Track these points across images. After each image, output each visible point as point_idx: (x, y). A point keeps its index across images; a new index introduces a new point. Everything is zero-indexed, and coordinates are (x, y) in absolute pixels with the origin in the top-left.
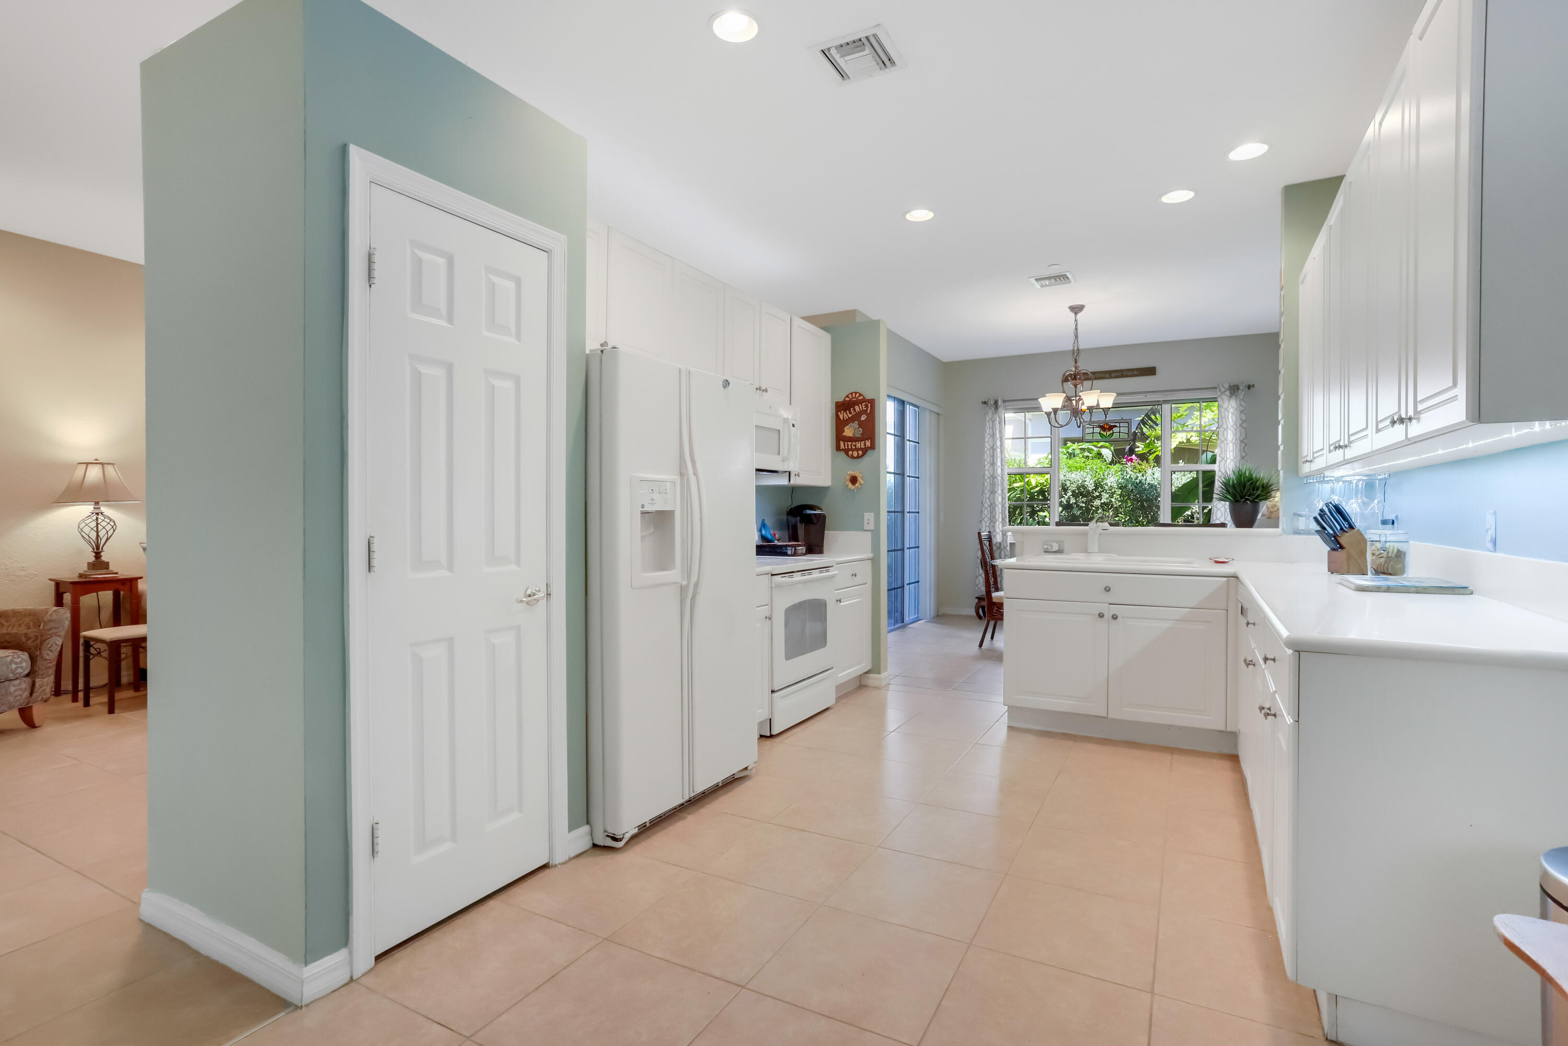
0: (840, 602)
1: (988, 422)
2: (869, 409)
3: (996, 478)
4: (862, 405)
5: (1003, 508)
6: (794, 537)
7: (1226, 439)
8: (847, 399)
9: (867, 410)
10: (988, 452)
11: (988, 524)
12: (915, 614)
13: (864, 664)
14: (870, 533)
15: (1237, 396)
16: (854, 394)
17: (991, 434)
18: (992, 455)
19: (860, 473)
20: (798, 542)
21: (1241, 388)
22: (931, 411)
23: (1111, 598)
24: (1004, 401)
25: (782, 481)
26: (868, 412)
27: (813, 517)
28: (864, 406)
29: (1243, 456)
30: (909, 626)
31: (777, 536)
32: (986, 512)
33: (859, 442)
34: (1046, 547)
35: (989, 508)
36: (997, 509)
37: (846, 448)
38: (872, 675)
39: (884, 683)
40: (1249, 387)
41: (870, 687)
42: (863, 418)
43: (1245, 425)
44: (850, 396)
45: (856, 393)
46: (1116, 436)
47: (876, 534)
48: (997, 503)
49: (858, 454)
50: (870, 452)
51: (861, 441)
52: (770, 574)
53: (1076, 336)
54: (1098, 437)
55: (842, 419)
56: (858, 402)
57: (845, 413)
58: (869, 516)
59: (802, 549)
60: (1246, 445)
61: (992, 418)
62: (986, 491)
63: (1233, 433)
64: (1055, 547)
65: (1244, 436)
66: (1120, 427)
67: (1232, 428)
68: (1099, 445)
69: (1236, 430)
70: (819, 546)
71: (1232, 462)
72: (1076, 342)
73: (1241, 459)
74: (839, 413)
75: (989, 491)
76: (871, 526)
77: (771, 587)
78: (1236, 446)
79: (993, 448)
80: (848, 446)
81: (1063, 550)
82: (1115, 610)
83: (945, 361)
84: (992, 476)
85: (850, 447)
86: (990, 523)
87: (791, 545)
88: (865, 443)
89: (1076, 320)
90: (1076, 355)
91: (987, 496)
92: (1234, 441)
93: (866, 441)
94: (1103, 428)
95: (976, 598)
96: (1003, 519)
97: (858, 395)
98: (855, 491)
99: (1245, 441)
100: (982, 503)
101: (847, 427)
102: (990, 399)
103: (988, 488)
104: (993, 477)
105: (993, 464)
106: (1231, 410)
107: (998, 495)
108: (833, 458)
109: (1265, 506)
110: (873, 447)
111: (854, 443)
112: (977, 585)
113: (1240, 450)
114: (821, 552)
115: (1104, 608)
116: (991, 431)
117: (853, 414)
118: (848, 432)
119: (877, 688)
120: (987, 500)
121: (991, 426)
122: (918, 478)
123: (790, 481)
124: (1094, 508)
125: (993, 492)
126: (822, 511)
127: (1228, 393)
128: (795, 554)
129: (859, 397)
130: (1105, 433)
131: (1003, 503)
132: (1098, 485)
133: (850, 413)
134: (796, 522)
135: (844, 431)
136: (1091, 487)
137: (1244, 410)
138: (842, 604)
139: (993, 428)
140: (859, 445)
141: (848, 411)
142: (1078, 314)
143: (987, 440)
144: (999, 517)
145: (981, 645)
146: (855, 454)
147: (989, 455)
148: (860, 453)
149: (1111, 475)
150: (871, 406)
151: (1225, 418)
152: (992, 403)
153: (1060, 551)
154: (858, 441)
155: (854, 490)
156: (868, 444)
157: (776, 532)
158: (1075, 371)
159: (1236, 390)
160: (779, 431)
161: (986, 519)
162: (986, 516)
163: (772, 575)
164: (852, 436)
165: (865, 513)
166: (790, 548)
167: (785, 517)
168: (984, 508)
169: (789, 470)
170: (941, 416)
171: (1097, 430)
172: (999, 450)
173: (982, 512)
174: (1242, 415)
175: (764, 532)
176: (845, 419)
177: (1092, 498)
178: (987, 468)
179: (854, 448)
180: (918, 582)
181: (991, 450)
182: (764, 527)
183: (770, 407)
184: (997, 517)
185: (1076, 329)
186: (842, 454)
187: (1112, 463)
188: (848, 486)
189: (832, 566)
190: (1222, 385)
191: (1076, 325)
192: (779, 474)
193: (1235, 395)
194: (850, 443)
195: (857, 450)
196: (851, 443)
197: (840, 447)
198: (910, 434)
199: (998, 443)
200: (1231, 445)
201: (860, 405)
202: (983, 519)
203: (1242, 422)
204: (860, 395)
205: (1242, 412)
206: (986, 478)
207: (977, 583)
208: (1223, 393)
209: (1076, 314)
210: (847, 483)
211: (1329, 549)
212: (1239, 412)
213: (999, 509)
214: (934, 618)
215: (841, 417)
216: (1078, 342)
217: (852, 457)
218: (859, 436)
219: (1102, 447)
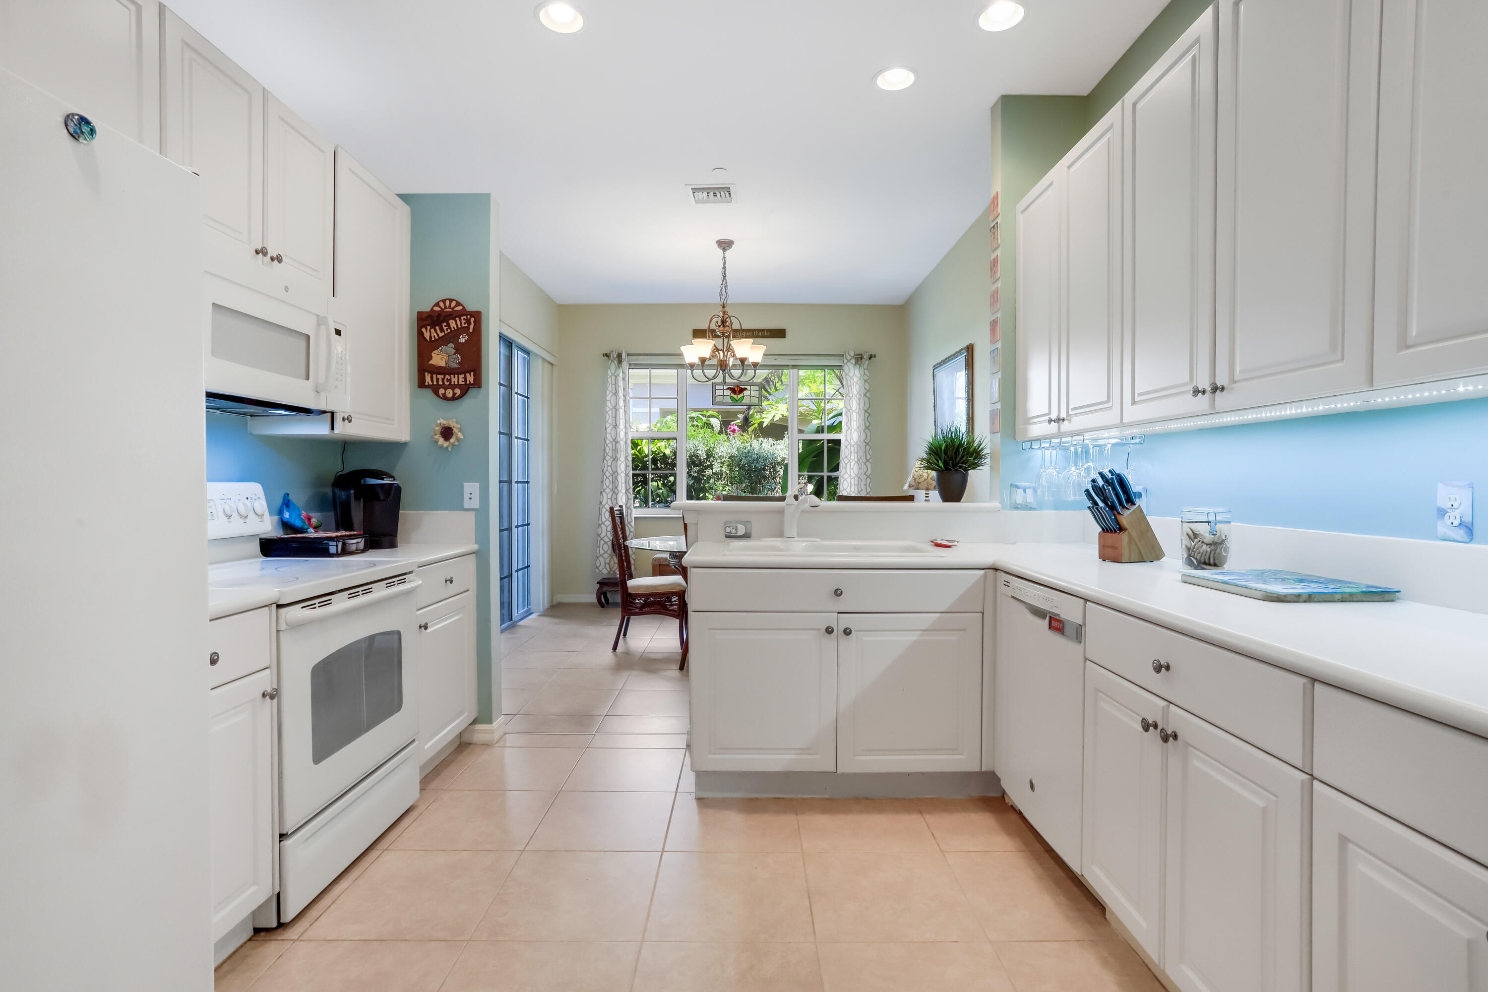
0: (426, 628)
1: (611, 377)
2: (472, 326)
3: (619, 442)
4: (460, 320)
5: (627, 477)
6: (344, 522)
7: (851, 408)
8: (437, 309)
9: (468, 327)
10: (610, 413)
11: (609, 496)
12: (524, 607)
13: (466, 714)
14: (474, 513)
15: (860, 365)
16: (447, 303)
17: (614, 391)
18: (614, 415)
19: (457, 423)
20: (352, 530)
21: (865, 357)
22: (544, 359)
23: (844, 603)
24: (628, 355)
25: (318, 429)
26: (471, 330)
27: (379, 490)
28: (463, 321)
29: (867, 426)
30: (520, 623)
31: (314, 521)
32: (607, 482)
33: (456, 376)
34: (728, 530)
35: (611, 478)
36: (619, 478)
37: (435, 383)
38: (479, 727)
39: (496, 737)
40: (871, 357)
41: (476, 744)
42: (463, 339)
43: (868, 394)
44: (442, 304)
45: (451, 300)
46: (746, 400)
47: (482, 513)
48: (619, 472)
49: (454, 394)
50: (472, 392)
51: (459, 374)
52: (275, 606)
53: (724, 276)
54: (729, 400)
55: (428, 340)
56: (453, 315)
57: (432, 330)
58: (471, 489)
59: (356, 543)
60: (869, 414)
61: (615, 373)
62: (608, 458)
63: (857, 402)
64: (741, 530)
65: (867, 406)
66: (750, 390)
67: (855, 398)
68: (708, 414)
69: (859, 400)
70: (391, 535)
71: (856, 432)
72: (724, 283)
73: (866, 429)
74: (424, 330)
75: (612, 457)
76: (475, 503)
77: (278, 631)
78: (860, 415)
79: (616, 408)
80: (438, 380)
81: (751, 533)
82: (847, 621)
83: (559, 302)
84: (614, 440)
85: (441, 383)
86: (612, 494)
87: (337, 537)
88: (465, 378)
89: (724, 258)
90: (723, 298)
91: (609, 464)
92: (857, 411)
93: (468, 375)
94: (733, 391)
95: (598, 583)
96: (627, 490)
97: (453, 304)
98: (450, 450)
99: (869, 411)
100: (603, 471)
101: (436, 352)
102: (613, 351)
103: (610, 454)
104: (616, 441)
105: (616, 426)
106: (856, 379)
107: (620, 462)
108: (413, 398)
109: (912, 476)
110: (477, 383)
111: (447, 377)
112: (597, 568)
113: (864, 420)
114: (391, 544)
115: (831, 619)
116: (614, 389)
117: (446, 332)
118: (438, 359)
119: (487, 745)
120: (609, 468)
121: (613, 382)
122: (528, 440)
123: (333, 428)
124: (705, 478)
125: (615, 459)
126: (394, 480)
127: (853, 361)
128: (345, 552)
129: (455, 307)
130: (735, 396)
131: (627, 472)
132: (709, 455)
133: (442, 330)
134: (349, 497)
135: (431, 358)
136: (703, 456)
137: (867, 380)
138: (428, 631)
139: (616, 384)
140: (456, 380)
141: (437, 328)
142: (726, 250)
143: (608, 398)
144: (622, 488)
145: (615, 648)
146: (449, 394)
147: (611, 416)
148: (458, 391)
149: (720, 445)
150: (475, 322)
151: (851, 386)
152: (615, 356)
153: (747, 536)
154: (454, 374)
155: (447, 448)
156: (470, 378)
157: (311, 515)
158: (722, 317)
159: (859, 359)
160: (308, 337)
161: (608, 490)
162: (608, 487)
163: (279, 606)
164: (444, 365)
165: (465, 484)
166: (334, 543)
167: (329, 491)
168: (605, 477)
169: (330, 408)
170: (554, 366)
171: (728, 392)
172: (622, 411)
173: (602, 482)
174: (866, 384)
175: (287, 515)
176: (433, 339)
177: (704, 468)
178: (609, 430)
179: (447, 383)
180: (528, 566)
181: (614, 410)
182: (288, 506)
183: (286, 289)
184: (619, 488)
185: (724, 267)
186: (429, 393)
187: (720, 432)
188: (438, 442)
189: (411, 572)
190: (848, 352)
191: (725, 264)
192: (312, 416)
193: (859, 364)
194: (440, 377)
195: (453, 387)
196: (442, 376)
197: (424, 381)
198: (518, 384)
199: (621, 403)
200: (854, 414)
201: (457, 319)
202: (604, 490)
203: (866, 391)
204: (458, 304)
205: (866, 381)
206: (608, 442)
207: (598, 566)
208: (849, 361)
209: (724, 250)
210: (437, 437)
211: (1100, 530)
212: (864, 381)
213: (622, 479)
214: (548, 609)
215: (427, 336)
216: (726, 283)
217: (445, 398)
218: (456, 366)
219: (711, 416)
